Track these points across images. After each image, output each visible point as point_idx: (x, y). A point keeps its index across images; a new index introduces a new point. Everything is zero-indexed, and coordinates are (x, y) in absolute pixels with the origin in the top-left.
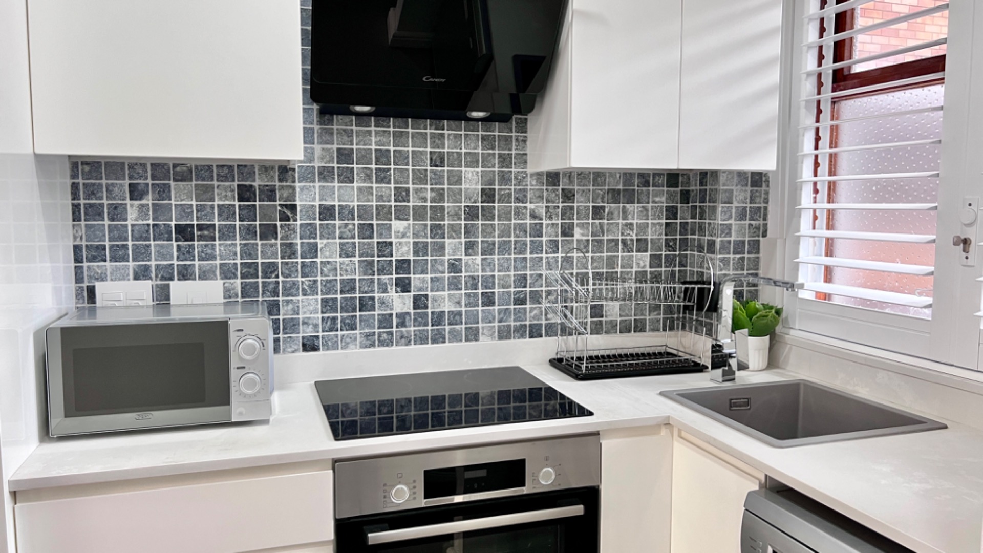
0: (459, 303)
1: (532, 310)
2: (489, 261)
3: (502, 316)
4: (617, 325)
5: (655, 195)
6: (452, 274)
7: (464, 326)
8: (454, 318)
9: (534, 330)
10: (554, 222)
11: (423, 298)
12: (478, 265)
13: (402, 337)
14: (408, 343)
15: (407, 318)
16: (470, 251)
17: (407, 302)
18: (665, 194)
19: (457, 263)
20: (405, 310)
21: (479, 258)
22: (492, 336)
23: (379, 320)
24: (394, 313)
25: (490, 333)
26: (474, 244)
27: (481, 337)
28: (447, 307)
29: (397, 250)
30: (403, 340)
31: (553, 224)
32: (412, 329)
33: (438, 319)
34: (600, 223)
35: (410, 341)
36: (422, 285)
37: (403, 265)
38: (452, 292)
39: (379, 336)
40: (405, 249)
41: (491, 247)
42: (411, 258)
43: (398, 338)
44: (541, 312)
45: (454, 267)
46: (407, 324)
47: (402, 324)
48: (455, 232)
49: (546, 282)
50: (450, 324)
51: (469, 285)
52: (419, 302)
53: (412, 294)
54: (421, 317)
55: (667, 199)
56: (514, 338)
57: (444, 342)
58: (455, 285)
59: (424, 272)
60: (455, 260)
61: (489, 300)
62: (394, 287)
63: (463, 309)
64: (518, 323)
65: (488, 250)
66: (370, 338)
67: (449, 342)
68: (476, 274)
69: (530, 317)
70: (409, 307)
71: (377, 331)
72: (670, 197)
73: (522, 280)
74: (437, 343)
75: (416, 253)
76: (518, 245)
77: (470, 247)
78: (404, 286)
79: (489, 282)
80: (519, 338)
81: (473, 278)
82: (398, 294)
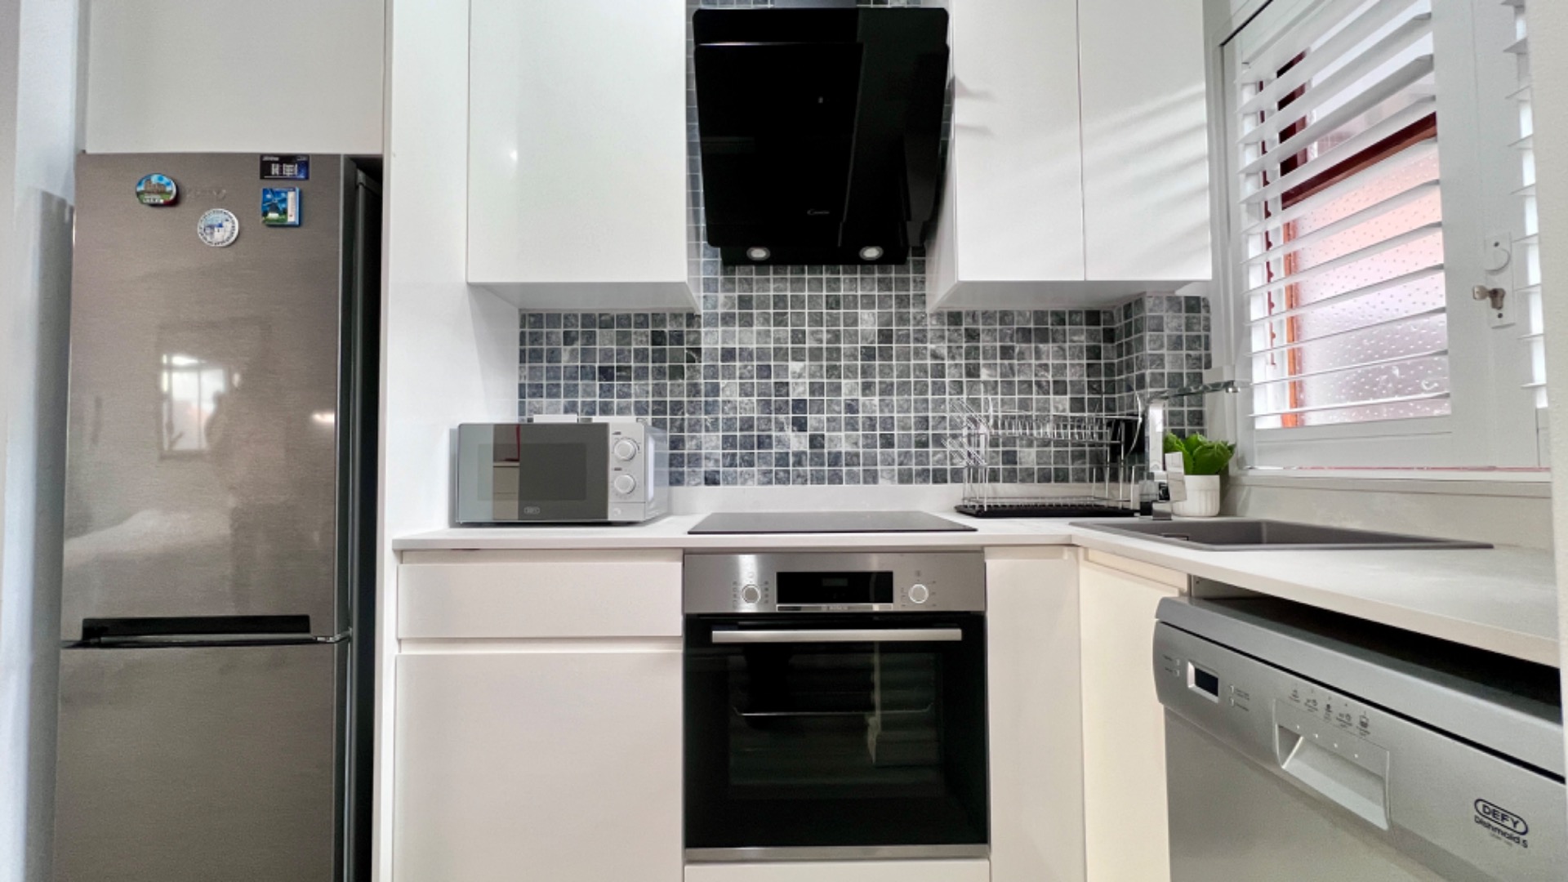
0: (856, 444)
1: (935, 453)
2: (887, 402)
3: (902, 458)
4: (1033, 473)
5: (1074, 333)
6: (849, 415)
7: (861, 468)
8: (851, 458)
9: (938, 476)
10: (957, 362)
11: (820, 439)
12: (875, 406)
13: (799, 476)
14: (805, 482)
15: (804, 457)
16: (867, 392)
17: (803, 441)
18: (1085, 333)
19: (853, 403)
20: (802, 449)
21: (876, 399)
22: (891, 479)
23: (776, 458)
24: (790, 451)
25: (890, 476)
26: (870, 386)
27: (880, 480)
28: (844, 448)
29: (794, 389)
30: (800, 480)
31: (956, 365)
32: (808, 468)
33: (835, 459)
34: (1010, 364)
35: (806, 480)
36: (817, 425)
37: (799, 405)
38: (849, 433)
39: (776, 474)
40: (801, 389)
41: (890, 387)
42: (807, 397)
43: (795, 477)
44: (946, 456)
45: (851, 407)
46: (804, 463)
47: (799, 463)
48: (851, 372)
49: (950, 425)
50: (847, 465)
51: (867, 426)
52: (816, 442)
53: (808, 433)
54: (817, 457)
55: (1087, 338)
56: (916, 482)
57: (841, 483)
58: (852, 425)
59: (820, 411)
60: (853, 400)
61: (888, 442)
62: (791, 426)
63: (861, 450)
64: (920, 467)
65: (887, 390)
66: (767, 475)
67: (847, 483)
68: (873, 415)
69: (933, 461)
70: (805, 446)
71: (774, 469)
72: (1091, 335)
73: (923, 422)
74: (834, 484)
75: (812, 393)
76: (918, 386)
77: (867, 388)
78: (800, 425)
79: (888, 423)
80: (921, 483)
81: (870, 419)
82: (794, 434)
